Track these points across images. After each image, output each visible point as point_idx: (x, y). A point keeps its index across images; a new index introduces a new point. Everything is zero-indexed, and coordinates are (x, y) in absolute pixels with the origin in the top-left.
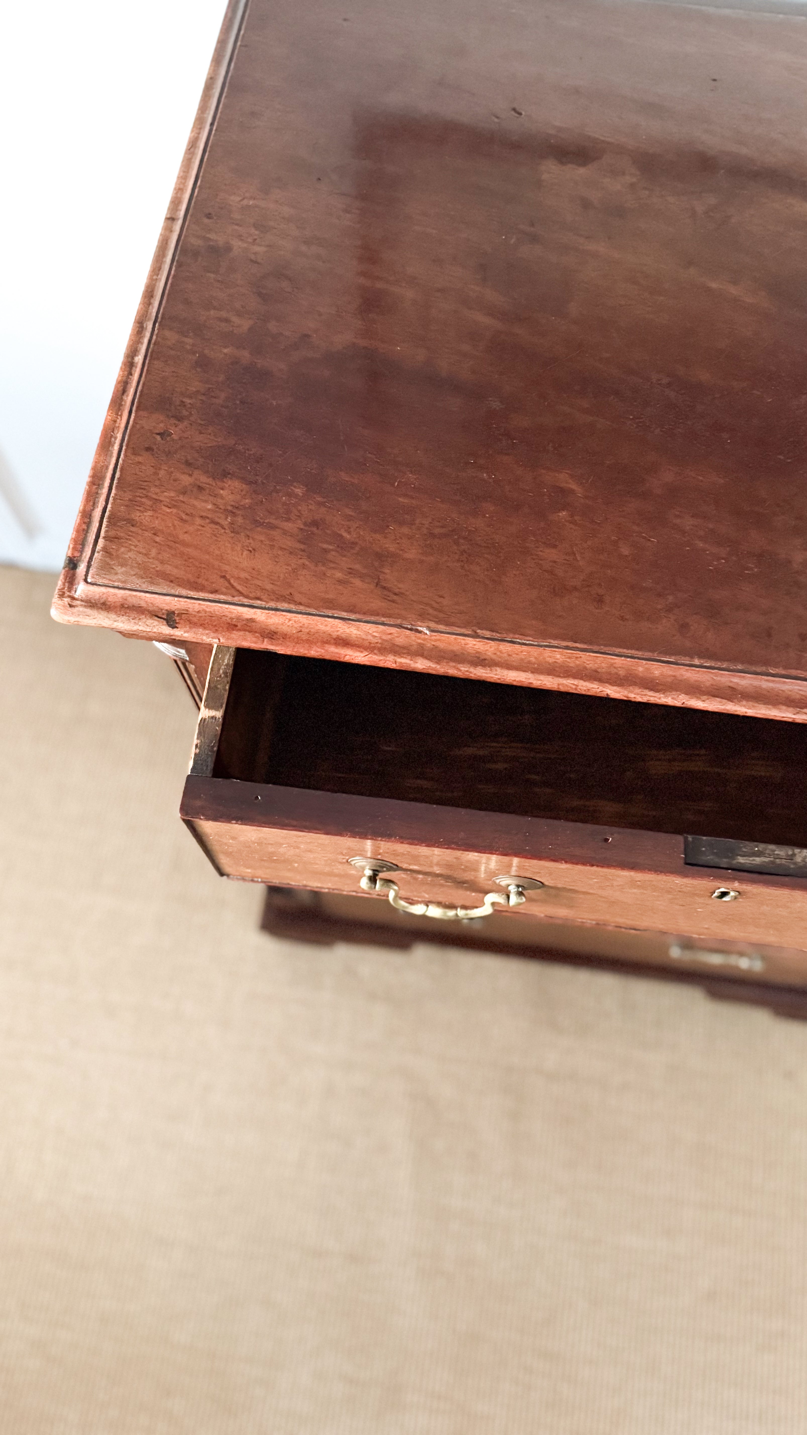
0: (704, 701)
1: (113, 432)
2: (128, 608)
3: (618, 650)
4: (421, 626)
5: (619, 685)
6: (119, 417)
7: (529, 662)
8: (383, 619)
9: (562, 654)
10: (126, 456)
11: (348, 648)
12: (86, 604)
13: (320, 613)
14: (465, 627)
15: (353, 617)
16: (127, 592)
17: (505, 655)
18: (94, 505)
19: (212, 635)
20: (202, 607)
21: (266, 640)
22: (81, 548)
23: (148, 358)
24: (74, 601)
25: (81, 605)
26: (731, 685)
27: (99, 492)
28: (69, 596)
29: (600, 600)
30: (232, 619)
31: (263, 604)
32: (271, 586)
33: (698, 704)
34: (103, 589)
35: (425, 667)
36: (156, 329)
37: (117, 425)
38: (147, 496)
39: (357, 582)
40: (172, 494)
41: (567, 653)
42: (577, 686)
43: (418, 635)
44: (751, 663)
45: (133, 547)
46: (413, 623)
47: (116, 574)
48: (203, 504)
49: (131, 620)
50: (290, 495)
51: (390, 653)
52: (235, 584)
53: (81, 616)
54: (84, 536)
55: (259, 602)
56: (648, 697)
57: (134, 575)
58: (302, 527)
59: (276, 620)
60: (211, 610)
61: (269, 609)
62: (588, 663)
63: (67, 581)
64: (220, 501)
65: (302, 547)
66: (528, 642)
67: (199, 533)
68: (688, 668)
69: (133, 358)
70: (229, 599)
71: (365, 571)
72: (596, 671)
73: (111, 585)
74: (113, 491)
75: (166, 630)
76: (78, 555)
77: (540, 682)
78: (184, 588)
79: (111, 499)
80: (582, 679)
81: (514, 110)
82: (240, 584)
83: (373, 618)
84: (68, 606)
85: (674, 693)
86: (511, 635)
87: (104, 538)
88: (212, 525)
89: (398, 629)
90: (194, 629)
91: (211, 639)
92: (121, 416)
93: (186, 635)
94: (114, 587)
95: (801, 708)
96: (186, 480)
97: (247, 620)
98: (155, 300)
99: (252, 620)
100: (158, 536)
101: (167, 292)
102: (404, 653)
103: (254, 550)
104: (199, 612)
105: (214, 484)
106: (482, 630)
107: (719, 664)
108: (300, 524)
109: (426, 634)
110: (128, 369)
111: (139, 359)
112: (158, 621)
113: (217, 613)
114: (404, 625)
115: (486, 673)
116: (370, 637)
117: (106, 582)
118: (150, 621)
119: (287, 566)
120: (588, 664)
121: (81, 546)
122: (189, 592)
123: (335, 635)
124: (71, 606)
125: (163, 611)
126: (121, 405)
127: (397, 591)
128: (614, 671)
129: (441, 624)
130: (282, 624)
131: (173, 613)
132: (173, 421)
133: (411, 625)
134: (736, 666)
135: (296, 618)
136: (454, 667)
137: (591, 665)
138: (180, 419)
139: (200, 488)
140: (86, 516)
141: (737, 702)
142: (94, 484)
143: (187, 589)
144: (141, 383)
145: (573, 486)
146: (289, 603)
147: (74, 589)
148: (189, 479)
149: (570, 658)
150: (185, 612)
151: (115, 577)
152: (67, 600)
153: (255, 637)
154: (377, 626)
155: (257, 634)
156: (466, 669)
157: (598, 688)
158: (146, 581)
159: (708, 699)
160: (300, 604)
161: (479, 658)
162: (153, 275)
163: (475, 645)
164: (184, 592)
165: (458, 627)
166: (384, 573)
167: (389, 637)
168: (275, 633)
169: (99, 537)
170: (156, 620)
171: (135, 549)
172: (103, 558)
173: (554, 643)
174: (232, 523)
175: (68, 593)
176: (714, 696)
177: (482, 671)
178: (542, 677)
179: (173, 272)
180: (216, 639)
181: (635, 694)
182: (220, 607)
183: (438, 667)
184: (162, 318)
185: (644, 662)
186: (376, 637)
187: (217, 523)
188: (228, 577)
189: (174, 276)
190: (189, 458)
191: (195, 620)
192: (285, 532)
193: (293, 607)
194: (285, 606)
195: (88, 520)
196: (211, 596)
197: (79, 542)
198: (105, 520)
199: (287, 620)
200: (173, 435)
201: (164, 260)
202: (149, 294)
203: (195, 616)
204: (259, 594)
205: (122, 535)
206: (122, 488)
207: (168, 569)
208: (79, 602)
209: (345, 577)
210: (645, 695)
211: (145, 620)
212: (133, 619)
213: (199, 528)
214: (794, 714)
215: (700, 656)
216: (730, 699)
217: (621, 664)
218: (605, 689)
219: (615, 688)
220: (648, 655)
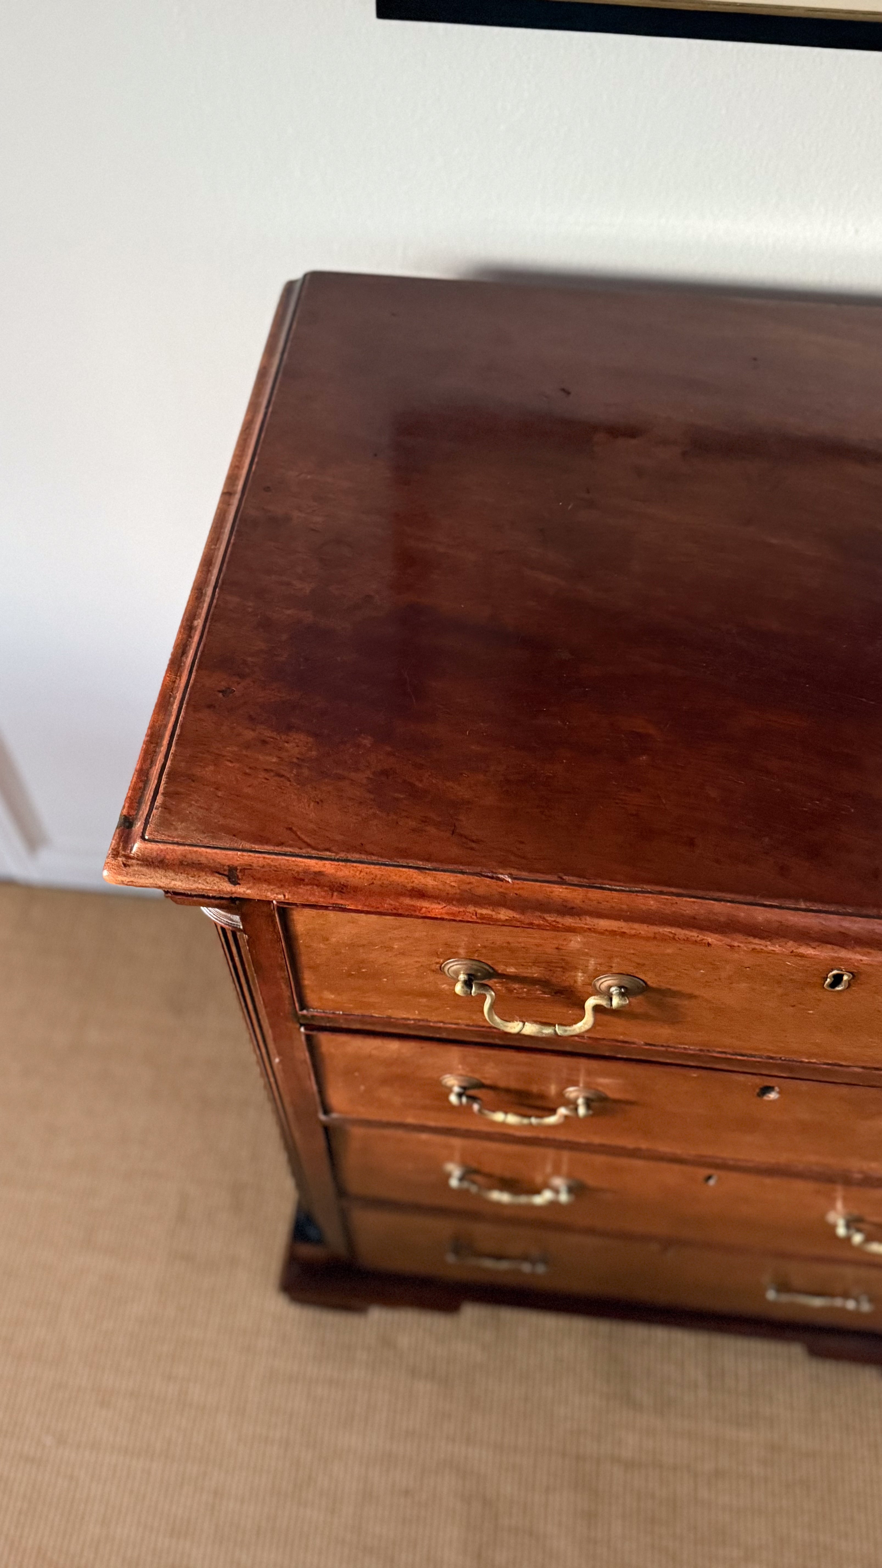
0: (815, 948)
1: (172, 692)
2: (188, 865)
3: (716, 895)
4: (502, 874)
5: (719, 932)
6: (178, 678)
7: (621, 910)
8: (461, 867)
9: (655, 900)
10: (186, 713)
11: (424, 900)
12: (142, 863)
13: (393, 863)
14: (550, 873)
15: (429, 866)
16: (187, 848)
17: (595, 903)
18: (152, 763)
19: (277, 890)
20: (267, 860)
21: (335, 894)
22: (137, 806)
23: (209, 621)
24: (129, 860)
25: (138, 864)
26: (842, 930)
27: (157, 750)
28: (124, 856)
29: (691, 843)
30: (298, 872)
31: (333, 855)
32: (341, 837)
33: (809, 952)
34: (161, 846)
35: (507, 918)
36: (216, 593)
37: (176, 685)
38: (208, 751)
39: (432, 830)
40: (236, 749)
41: (662, 899)
42: (675, 934)
43: (500, 883)
45: (193, 802)
46: (494, 871)
47: (176, 829)
48: (268, 758)
49: (190, 878)
50: (358, 746)
51: (469, 904)
52: (303, 836)
53: (137, 876)
54: (141, 794)
55: (328, 853)
56: (754, 945)
57: (195, 830)
58: (371, 776)
59: (347, 872)
60: (276, 864)
61: (338, 860)
62: (685, 908)
63: (122, 840)
64: (284, 755)
65: (372, 796)
66: (618, 888)
67: (264, 786)
68: (794, 912)
69: (192, 622)
70: (297, 851)
71: (439, 819)
72: (696, 918)
73: (170, 842)
74: (173, 748)
75: (226, 887)
76: (134, 813)
77: (634, 931)
78: (248, 842)
79: (170, 756)
80: (679, 926)
81: (563, 390)
82: (308, 836)
83: (451, 867)
84: (123, 866)
85: (781, 939)
86: (600, 881)
87: (163, 794)
88: (277, 778)
89: (478, 878)
90: (257, 885)
91: (275, 895)
92: (180, 676)
93: (249, 891)
94: (173, 843)
96: (249, 735)
97: (315, 873)
98: (214, 568)
99: (320, 873)
100: (220, 790)
101: (227, 559)
102: (485, 904)
103: (322, 801)
104: (263, 867)
105: (279, 739)
106: (568, 876)
107: (827, 908)
108: (368, 773)
109: (508, 882)
110: (187, 632)
111: (199, 623)
112: (218, 877)
113: (283, 867)
114: (483, 874)
115: (576, 923)
116: (448, 888)
117: (164, 838)
118: (210, 879)
119: (357, 816)
120: (687, 911)
121: (137, 805)
122: (253, 846)
123: (409, 886)
124: (125, 865)
125: (225, 867)
126: (180, 667)
127: (474, 838)
128: (713, 917)
129: (524, 870)
130: (353, 876)
131: (236, 869)
132: (236, 679)
133: (492, 872)
134: (845, 909)
135: (367, 869)
136: (540, 917)
137: (689, 912)
138: (242, 676)
139: (264, 742)
140: (142, 775)
142: (152, 743)
143: (251, 843)
144: (202, 644)
145: (652, 730)
146: (361, 853)
147: (130, 848)
148: (252, 733)
149: (664, 904)
150: (249, 867)
151: (175, 834)
152: (121, 859)
153: (324, 891)
154: (456, 875)
155: (326, 888)
156: (553, 919)
157: (698, 936)
158: (208, 836)
159: (818, 946)
160: (373, 854)
161: (566, 906)
162: (212, 545)
163: (561, 892)
164: (248, 846)
165: (543, 873)
166: (460, 820)
167: (469, 886)
168: (345, 886)
169: (158, 793)
170: (217, 877)
171: (196, 804)
172: (162, 815)
173: (649, 888)
174: (297, 775)
175: (123, 852)
176: (826, 942)
177: (571, 920)
178: (636, 926)
179: (232, 541)
180: (280, 895)
181: (739, 942)
182: (288, 860)
183: (523, 917)
184: (223, 583)
185: (746, 907)
186: (454, 886)
187: (282, 776)
188: (294, 829)
189: (234, 544)
190: (252, 713)
191: (258, 875)
192: (353, 782)
193: (363, 857)
194: (357, 856)
195: (146, 778)
196: (277, 849)
197: (135, 799)
198: (164, 777)
199: (358, 872)
200: (235, 692)
201: (222, 530)
202: (207, 562)
203: (259, 871)
204: (327, 846)
205: (182, 790)
206: (181, 744)
207: (231, 822)
208: (134, 861)
209: (419, 825)
210: (749, 943)
211: (206, 877)
212: (192, 877)
213: (263, 780)
215: (807, 899)
216: (843, 946)
217: (721, 909)
218: (706, 938)
219: (717, 935)
220: (750, 899)
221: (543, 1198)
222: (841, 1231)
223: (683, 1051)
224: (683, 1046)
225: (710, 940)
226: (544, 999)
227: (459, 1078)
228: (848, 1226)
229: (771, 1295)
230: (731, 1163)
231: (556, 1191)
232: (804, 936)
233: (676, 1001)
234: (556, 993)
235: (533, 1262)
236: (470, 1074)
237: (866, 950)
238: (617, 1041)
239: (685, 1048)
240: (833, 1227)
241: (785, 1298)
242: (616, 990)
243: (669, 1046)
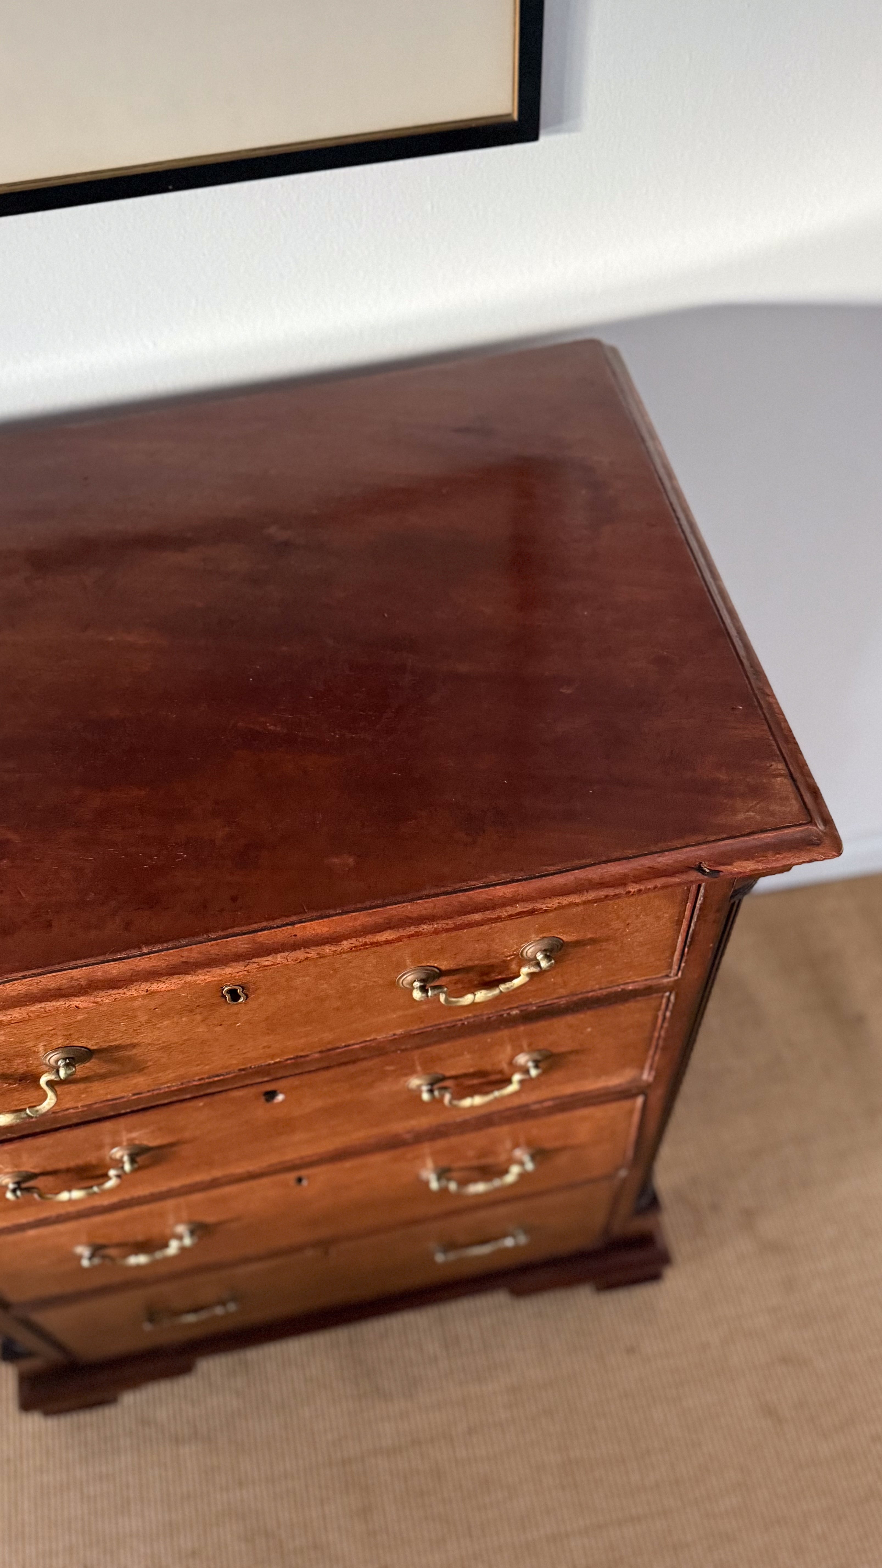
0: (164, 982)
3: (71, 964)
5: (83, 995)
9: (22, 984)
26: (183, 960)
33: (160, 987)
41: (28, 981)
42: (45, 1008)
44: (193, 935)
56: (114, 996)
62: (49, 984)
68: (139, 958)
72: (60, 989)
77: (9, 1017)
80: (47, 1000)
85: (135, 984)
95: (250, 959)
107: (165, 945)
120: (51, 985)
128: (74, 983)
137: (53, 985)
141: (192, 973)
149: (31, 985)
157: (65, 1004)
159: (167, 979)
176: (173, 974)
181: (101, 997)
185: (99, 966)
210: (110, 995)
214: (246, 967)
215: (147, 944)
216: (186, 973)
217: (79, 974)
218: (71, 1003)
219: (81, 998)
220: (101, 958)
221: (173, 1248)
222: (434, 1185)
223: (167, 1090)
224: (166, 1086)
225: (77, 1004)
226: (14, 1089)
227: (8, 1176)
228: (439, 1178)
229: (440, 1258)
230: (298, 1162)
231: (180, 1238)
232: (153, 975)
233: (121, 1053)
234: (20, 1080)
235: (223, 1303)
236: (16, 1169)
237: (205, 970)
238: (108, 1100)
239: (168, 1087)
240: (427, 1183)
241: (452, 1256)
242: (62, 1062)
243: (153, 1090)
